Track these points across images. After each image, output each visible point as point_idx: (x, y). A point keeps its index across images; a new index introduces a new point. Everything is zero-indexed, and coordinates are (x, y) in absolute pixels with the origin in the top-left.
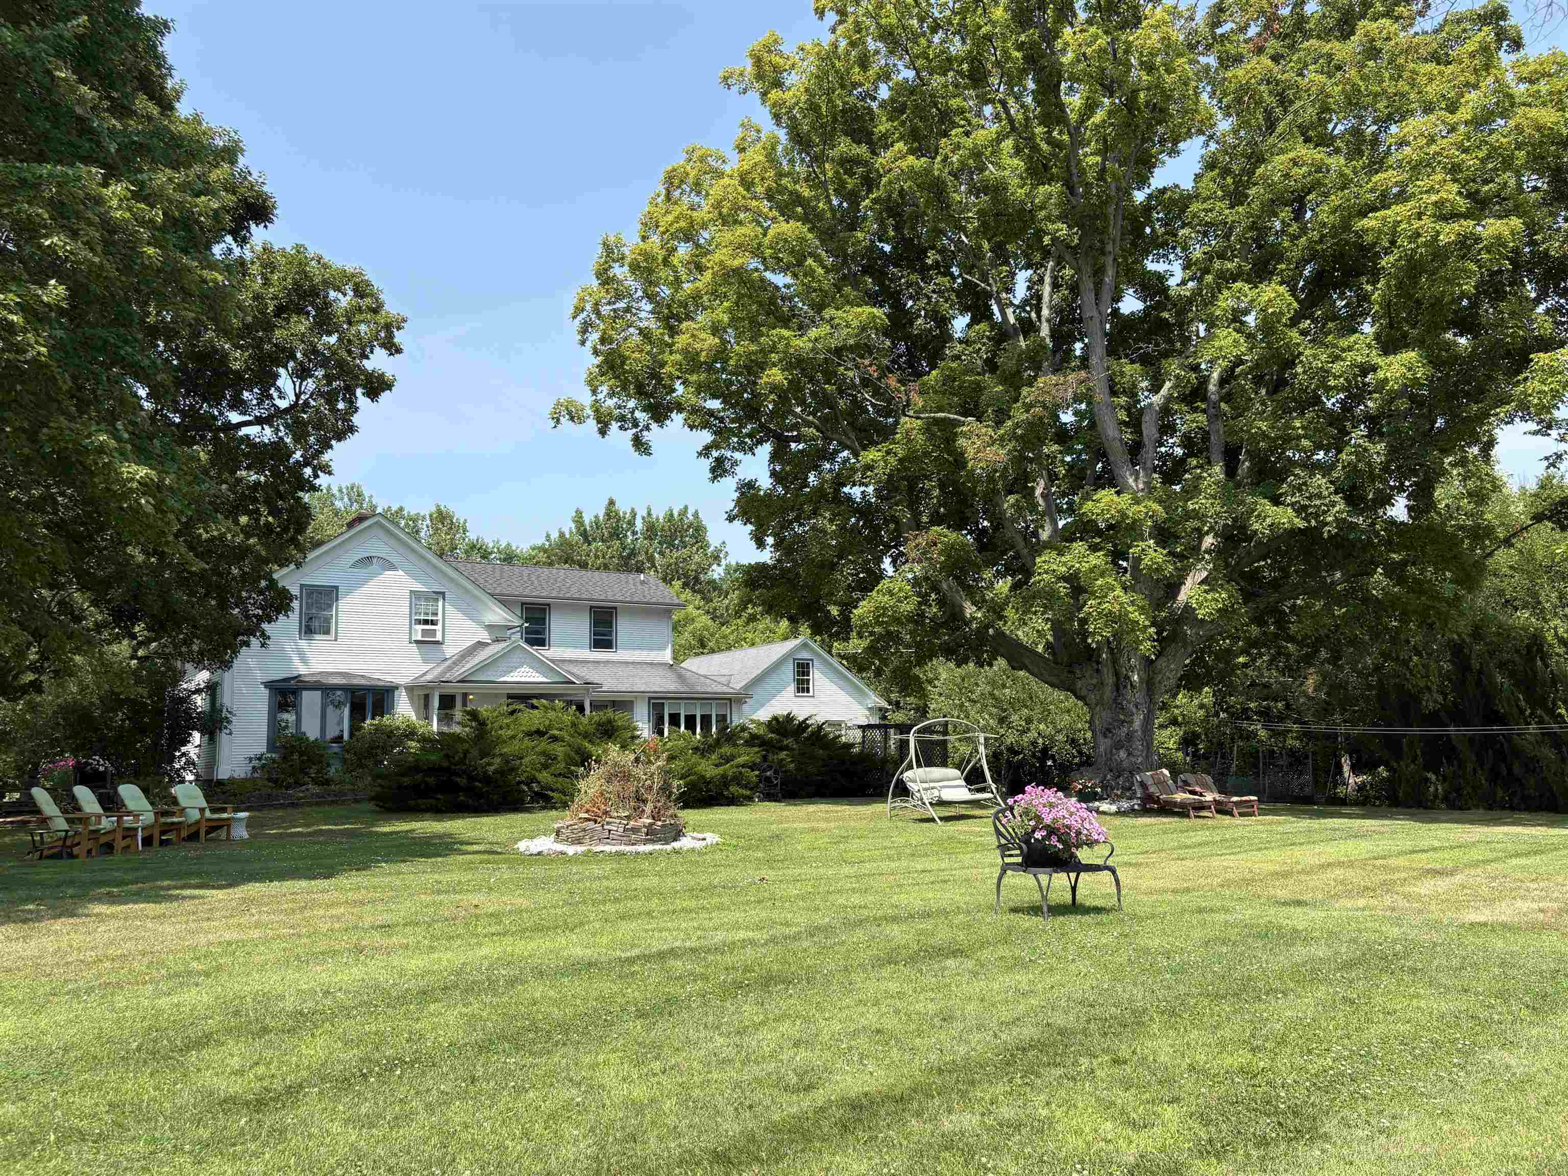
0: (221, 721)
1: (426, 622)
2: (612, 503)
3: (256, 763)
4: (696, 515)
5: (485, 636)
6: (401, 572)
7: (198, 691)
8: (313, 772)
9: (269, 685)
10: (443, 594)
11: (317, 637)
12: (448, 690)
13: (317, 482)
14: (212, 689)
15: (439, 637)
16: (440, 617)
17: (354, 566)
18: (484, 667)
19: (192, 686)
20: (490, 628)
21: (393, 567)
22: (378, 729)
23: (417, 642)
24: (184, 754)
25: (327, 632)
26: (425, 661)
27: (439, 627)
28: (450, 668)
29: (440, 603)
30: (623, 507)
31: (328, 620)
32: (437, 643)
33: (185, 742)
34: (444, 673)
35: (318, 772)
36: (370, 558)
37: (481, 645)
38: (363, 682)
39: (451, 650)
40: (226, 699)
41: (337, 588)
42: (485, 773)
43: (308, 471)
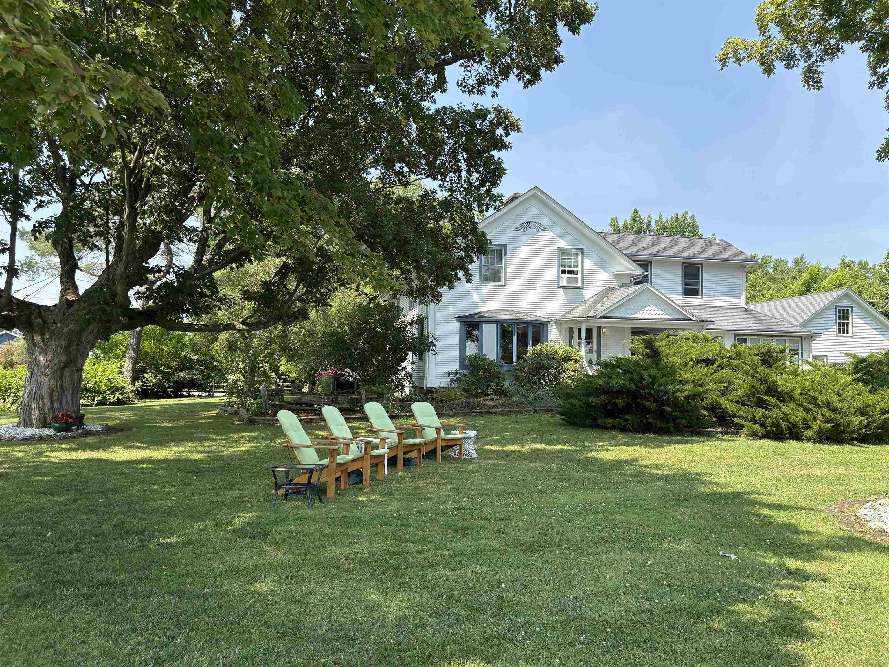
0: (429, 344)
1: (569, 272)
2: (636, 212)
3: (453, 377)
4: (692, 217)
5: (613, 283)
6: (551, 234)
7: (411, 324)
8: (493, 385)
9: (460, 319)
10: (582, 250)
11: (492, 283)
12: (594, 324)
13: (507, 140)
14: (421, 321)
15: (579, 284)
16: (580, 268)
17: (516, 229)
18: (619, 306)
19: (409, 320)
20: (617, 276)
21: (546, 230)
22: (539, 354)
23: (564, 287)
24: (403, 368)
25: (499, 280)
26: (570, 302)
27: (579, 276)
28: (592, 307)
29: (580, 258)
30: (643, 215)
31: (499, 271)
32: (578, 288)
33: (404, 359)
34: (589, 311)
35: (498, 384)
36: (528, 224)
37: (610, 289)
38: (526, 317)
39: (589, 293)
40: (431, 328)
41: (505, 246)
42: (676, 398)
43: (500, 131)
